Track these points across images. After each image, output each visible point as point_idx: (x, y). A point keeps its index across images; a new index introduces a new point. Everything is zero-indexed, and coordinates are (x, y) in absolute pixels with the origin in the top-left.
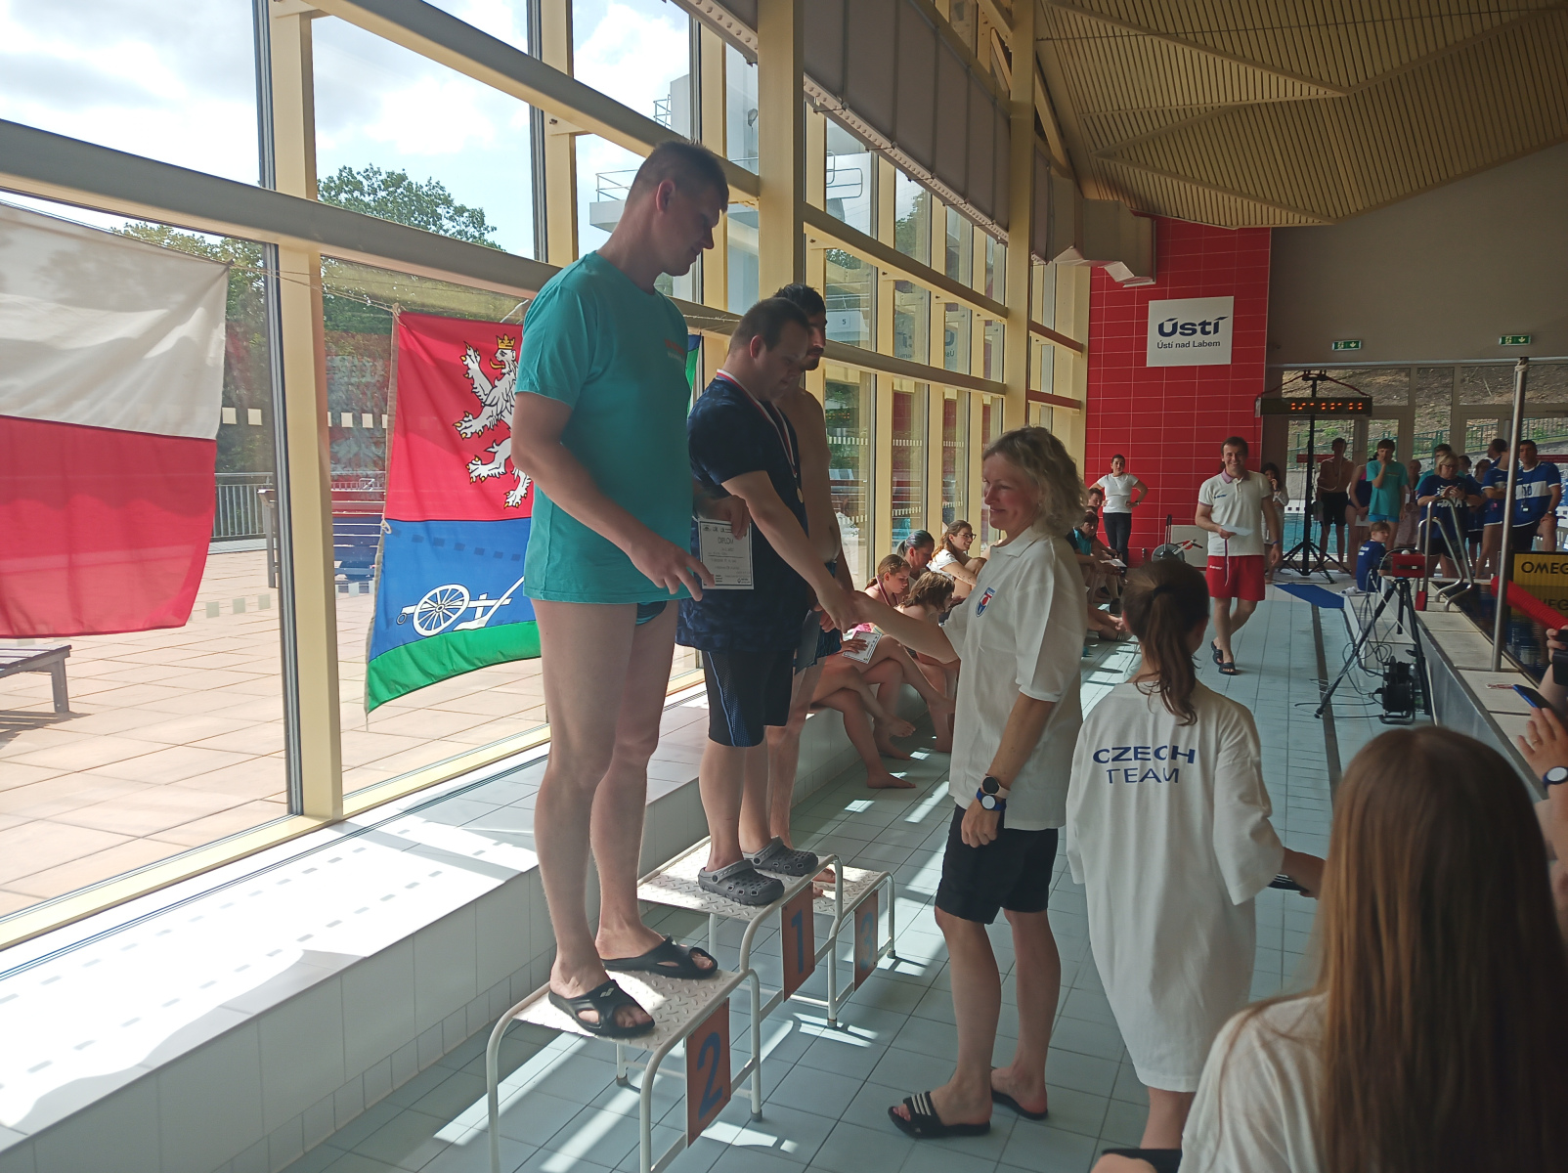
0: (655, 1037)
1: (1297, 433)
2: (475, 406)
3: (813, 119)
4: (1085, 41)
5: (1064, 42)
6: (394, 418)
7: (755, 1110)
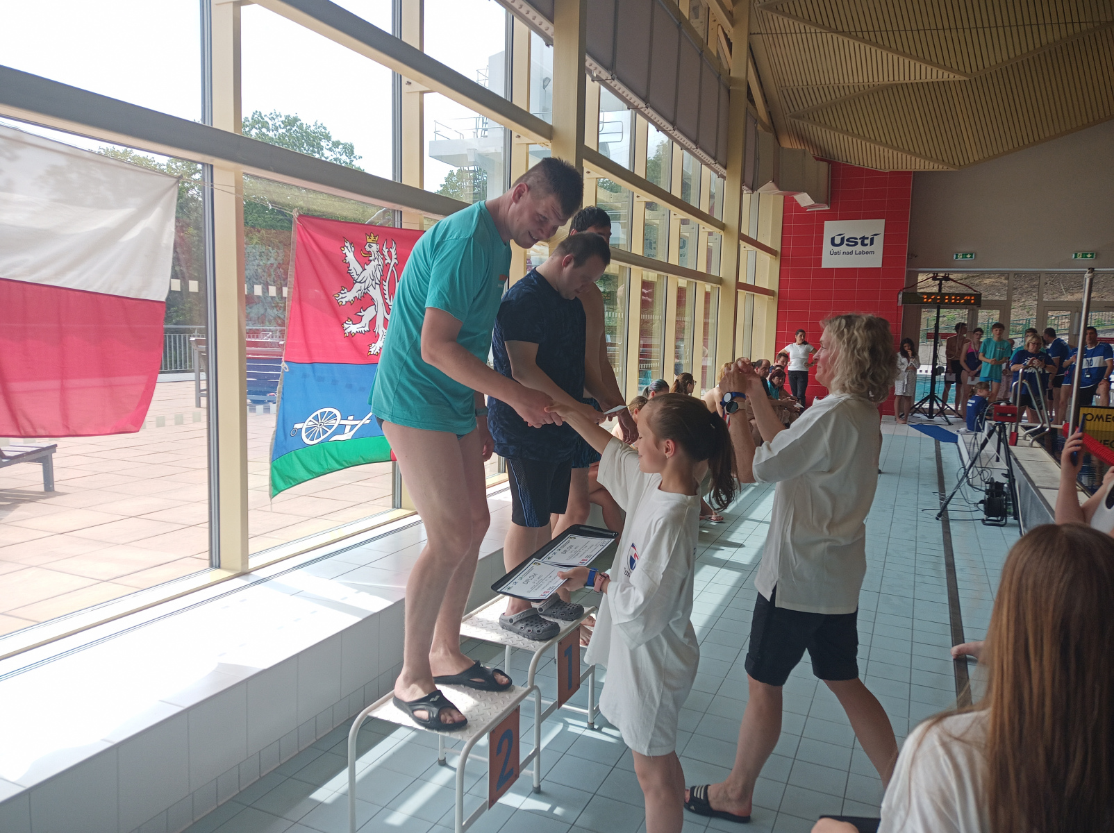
0: (467, 731)
1: (927, 318)
2: (349, 282)
3: (591, 86)
4: (784, 36)
5: (770, 36)
6: (292, 290)
7: (535, 785)
